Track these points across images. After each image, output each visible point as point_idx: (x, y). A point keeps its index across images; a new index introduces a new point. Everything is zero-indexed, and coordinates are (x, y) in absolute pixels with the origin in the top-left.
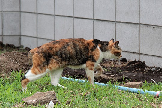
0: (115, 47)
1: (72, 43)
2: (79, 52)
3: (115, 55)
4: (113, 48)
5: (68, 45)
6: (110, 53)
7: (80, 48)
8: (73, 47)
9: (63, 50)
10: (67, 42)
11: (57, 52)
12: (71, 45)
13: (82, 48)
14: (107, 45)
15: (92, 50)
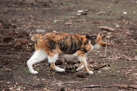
0: (102, 40)
1: (70, 37)
2: (74, 45)
3: (102, 46)
4: (100, 41)
5: (67, 38)
6: (98, 45)
7: (75, 42)
8: (70, 40)
9: (63, 41)
10: (66, 35)
11: (58, 41)
12: (69, 38)
13: (77, 42)
14: (96, 38)
15: (85, 44)
